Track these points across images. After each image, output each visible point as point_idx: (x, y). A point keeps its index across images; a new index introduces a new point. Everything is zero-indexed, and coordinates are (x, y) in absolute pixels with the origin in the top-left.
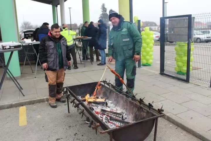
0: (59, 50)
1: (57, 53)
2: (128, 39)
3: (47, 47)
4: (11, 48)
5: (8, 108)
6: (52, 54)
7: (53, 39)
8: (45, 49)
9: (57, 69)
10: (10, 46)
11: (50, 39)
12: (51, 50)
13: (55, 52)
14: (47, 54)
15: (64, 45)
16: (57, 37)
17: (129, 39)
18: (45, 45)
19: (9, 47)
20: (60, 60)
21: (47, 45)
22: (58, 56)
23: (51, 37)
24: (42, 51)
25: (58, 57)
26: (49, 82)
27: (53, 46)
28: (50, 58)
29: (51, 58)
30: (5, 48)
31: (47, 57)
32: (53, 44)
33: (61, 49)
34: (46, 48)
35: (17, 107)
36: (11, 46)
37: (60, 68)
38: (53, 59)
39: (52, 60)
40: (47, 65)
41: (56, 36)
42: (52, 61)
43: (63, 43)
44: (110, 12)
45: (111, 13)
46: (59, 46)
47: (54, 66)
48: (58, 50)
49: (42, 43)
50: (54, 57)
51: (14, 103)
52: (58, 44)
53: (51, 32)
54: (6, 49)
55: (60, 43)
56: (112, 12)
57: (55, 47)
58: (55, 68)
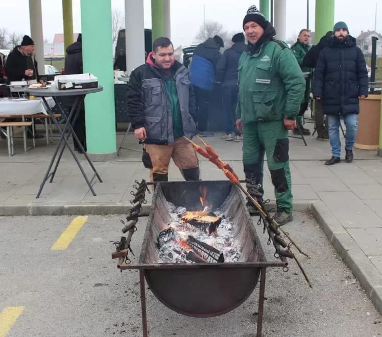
0: (173, 95)
1: (168, 103)
2: (268, 81)
3: (146, 90)
4: (76, 87)
5: (54, 214)
6: (156, 106)
7: (157, 73)
8: (139, 96)
9: (169, 140)
10: (74, 84)
11: (152, 71)
12: (153, 98)
13: (164, 100)
14: (145, 108)
15: (184, 84)
16: (166, 66)
17: (270, 80)
18: (140, 87)
19: (72, 86)
20: (176, 120)
21: (145, 86)
22: (170, 110)
23: (152, 68)
24: (134, 100)
25: (170, 114)
26: (155, 169)
27: (159, 89)
28: (152, 115)
29: (156, 116)
30: (62, 86)
31: (144, 115)
32: (160, 85)
33: (176, 93)
34: (142, 93)
35: (71, 215)
36: (76, 83)
37: (176, 138)
38: (160, 118)
39: (157, 121)
40: (145, 133)
41: (164, 64)
42: (157, 123)
43: (182, 80)
44: (249, 10)
45: (250, 13)
46: (173, 88)
47: (162, 133)
48: (170, 97)
49: (135, 82)
50: (160, 114)
51: (66, 206)
52: (169, 82)
53: (154, 57)
54: (65, 88)
55: (175, 81)
56: (254, 11)
57: (163, 91)
58: (163, 138)
